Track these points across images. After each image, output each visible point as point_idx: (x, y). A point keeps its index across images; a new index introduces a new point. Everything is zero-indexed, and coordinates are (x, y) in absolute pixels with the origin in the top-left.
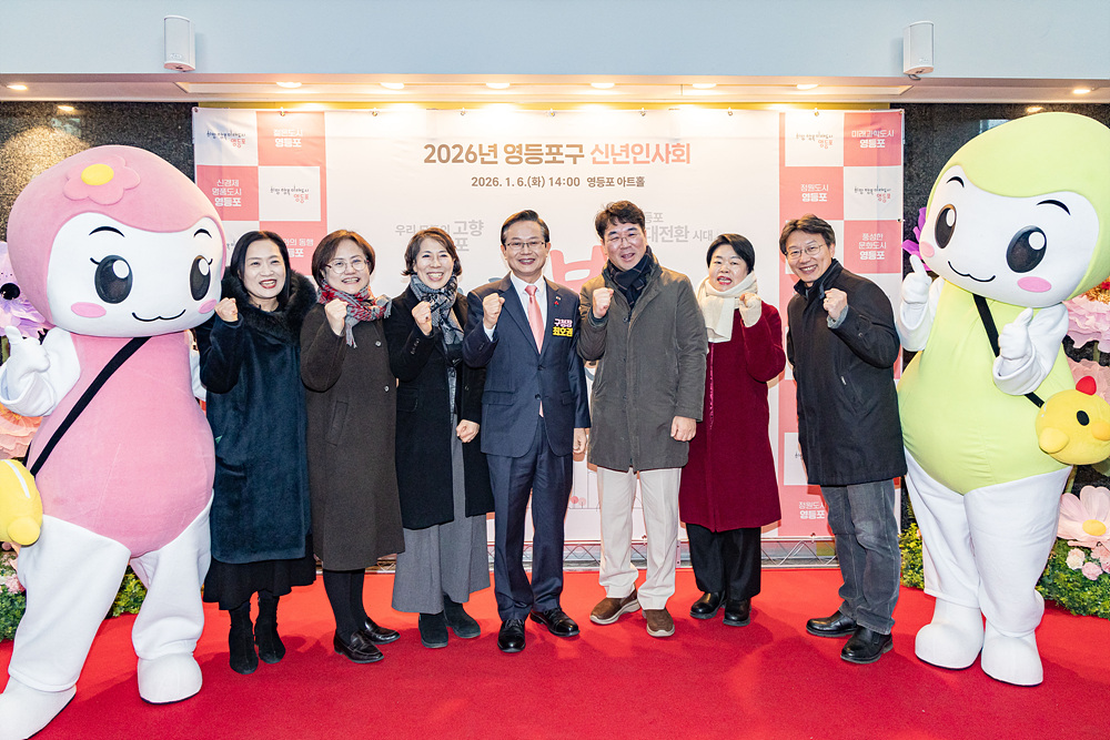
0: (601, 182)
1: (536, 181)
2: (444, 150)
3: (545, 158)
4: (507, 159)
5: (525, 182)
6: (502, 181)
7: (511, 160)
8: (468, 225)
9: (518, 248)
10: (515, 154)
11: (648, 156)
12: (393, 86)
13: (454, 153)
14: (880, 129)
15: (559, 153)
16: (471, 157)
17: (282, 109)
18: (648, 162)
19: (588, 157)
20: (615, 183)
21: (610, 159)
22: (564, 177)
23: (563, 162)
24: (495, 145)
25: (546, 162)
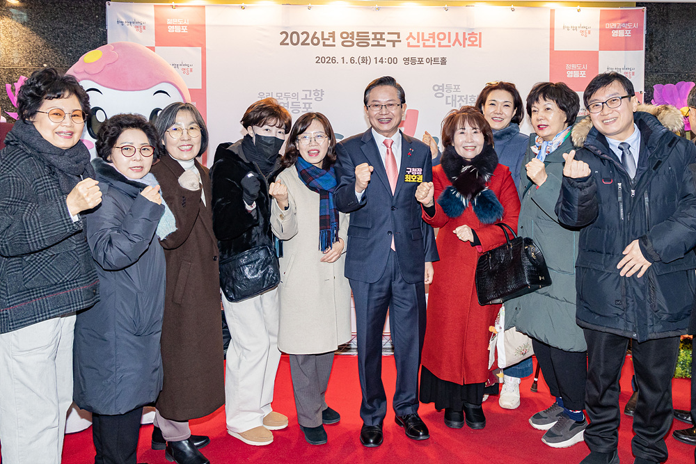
0: (413, 61)
1: (364, 60)
2: (295, 35)
3: (371, 42)
4: (343, 42)
5: (356, 61)
6: (339, 59)
7: (345, 44)
8: (313, 93)
9: (378, 109)
10: (349, 39)
11: (449, 42)
13: (303, 38)
14: (627, 22)
15: (382, 39)
16: (315, 41)
17: (173, 4)
18: (450, 46)
19: (404, 42)
20: (425, 62)
21: (421, 43)
22: (385, 57)
23: (385, 46)
24: (334, 32)
25: (372, 45)
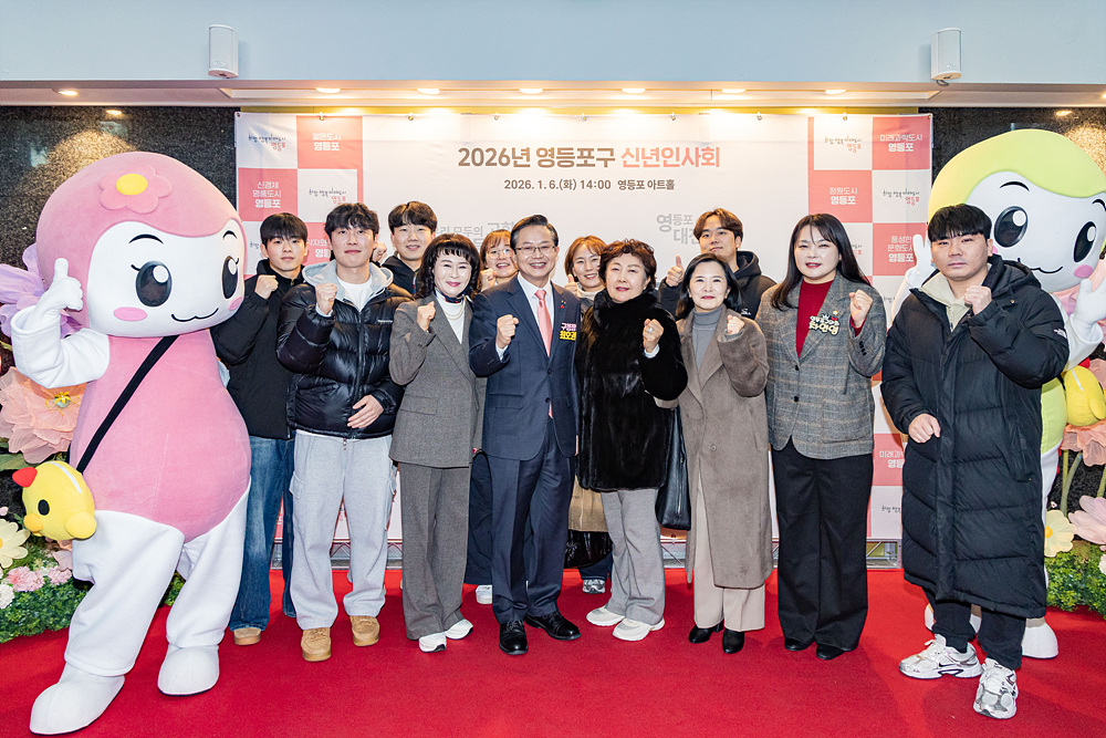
0: (631, 185)
1: (568, 184)
2: (478, 154)
3: (576, 161)
4: (540, 162)
5: (557, 185)
6: (534, 184)
7: (543, 163)
9: (530, 252)
10: (548, 157)
11: (678, 160)
12: (429, 92)
13: (488, 156)
14: (908, 133)
15: (590, 157)
16: (504, 160)
17: (321, 114)
18: (678, 166)
19: (619, 161)
20: (646, 186)
21: (641, 162)
22: (595, 179)
23: (594, 165)
24: (528, 149)
25: (578, 165)
